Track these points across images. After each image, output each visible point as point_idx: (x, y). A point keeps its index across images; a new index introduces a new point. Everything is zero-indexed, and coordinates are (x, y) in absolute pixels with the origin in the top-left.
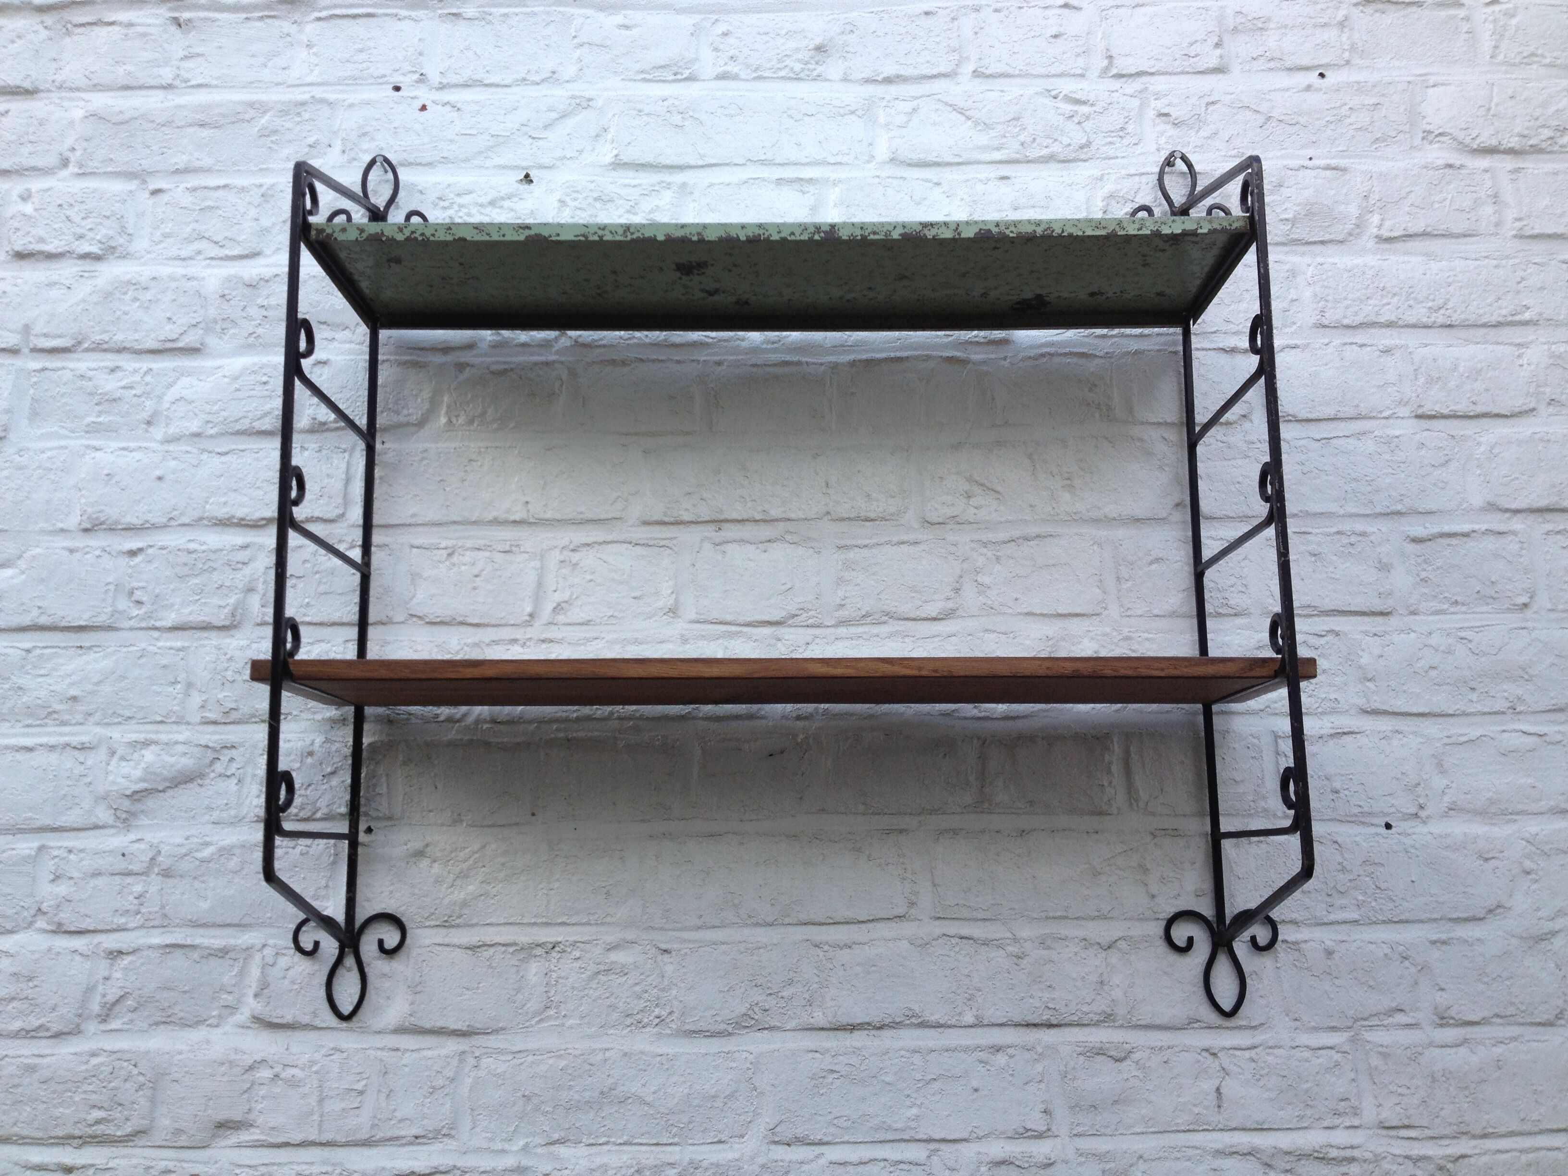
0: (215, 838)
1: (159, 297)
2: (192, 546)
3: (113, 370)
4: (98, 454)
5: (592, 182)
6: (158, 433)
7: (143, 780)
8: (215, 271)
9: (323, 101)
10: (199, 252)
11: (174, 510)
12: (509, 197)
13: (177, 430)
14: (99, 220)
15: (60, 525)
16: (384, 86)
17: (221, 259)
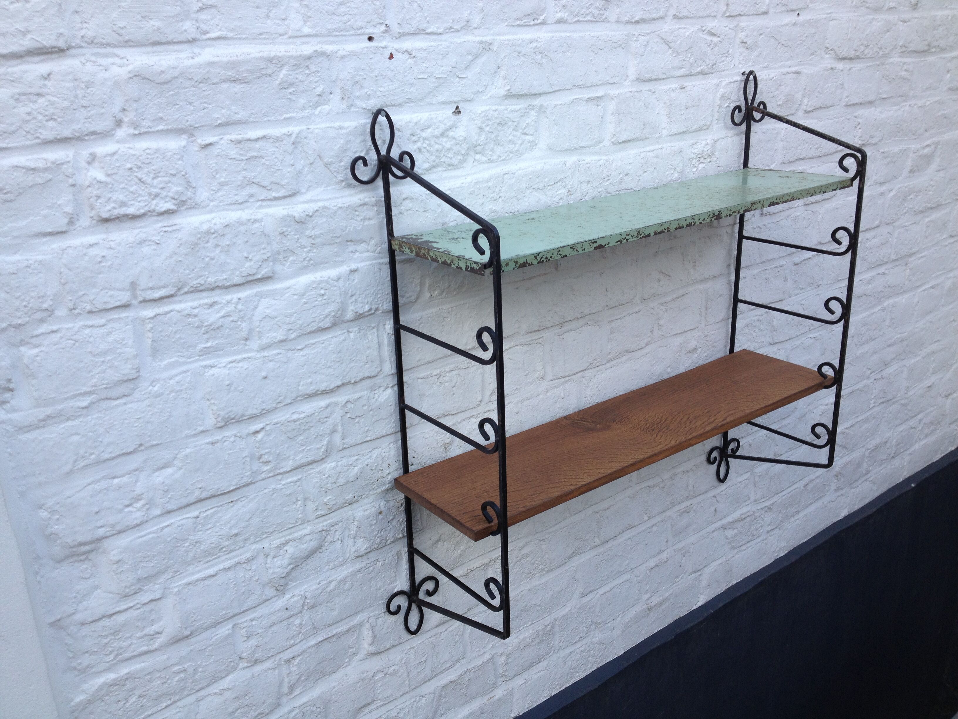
0: (334, 577)
1: (234, 240)
2: (295, 417)
3: (211, 305)
4: (214, 371)
5: (496, 110)
6: (254, 344)
7: (290, 564)
8: (271, 211)
9: (324, 54)
10: (251, 196)
11: (280, 396)
12: (451, 127)
13: (268, 341)
14: (166, 179)
15: (201, 429)
16: (361, 37)
17: (270, 200)
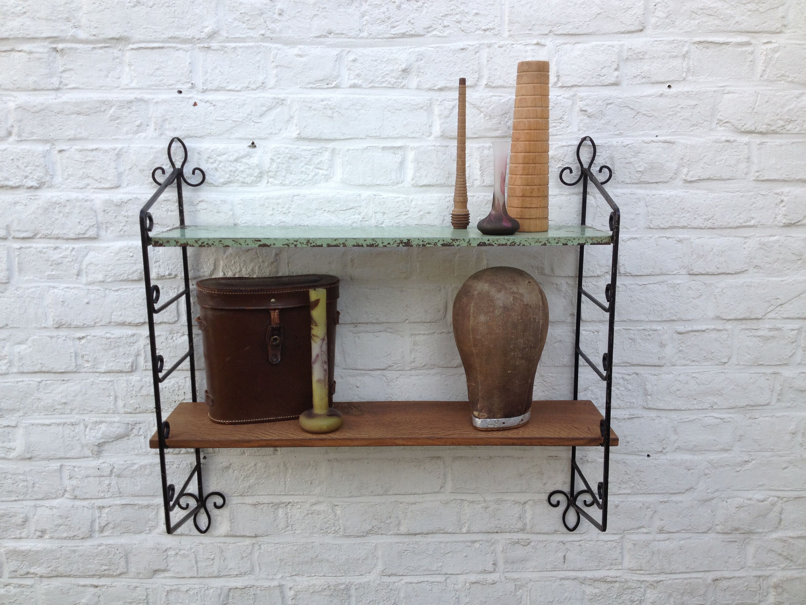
0: (138, 461)
1: (72, 210)
2: (108, 335)
3: (56, 248)
4: (56, 290)
5: (287, 148)
6: (84, 279)
7: (102, 438)
8: (99, 196)
9: (141, 100)
10: (88, 185)
11: (97, 318)
12: (245, 156)
13: (92, 279)
14: (34, 168)
15: (43, 325)
16: (173, 91)
17: (100, 189)
